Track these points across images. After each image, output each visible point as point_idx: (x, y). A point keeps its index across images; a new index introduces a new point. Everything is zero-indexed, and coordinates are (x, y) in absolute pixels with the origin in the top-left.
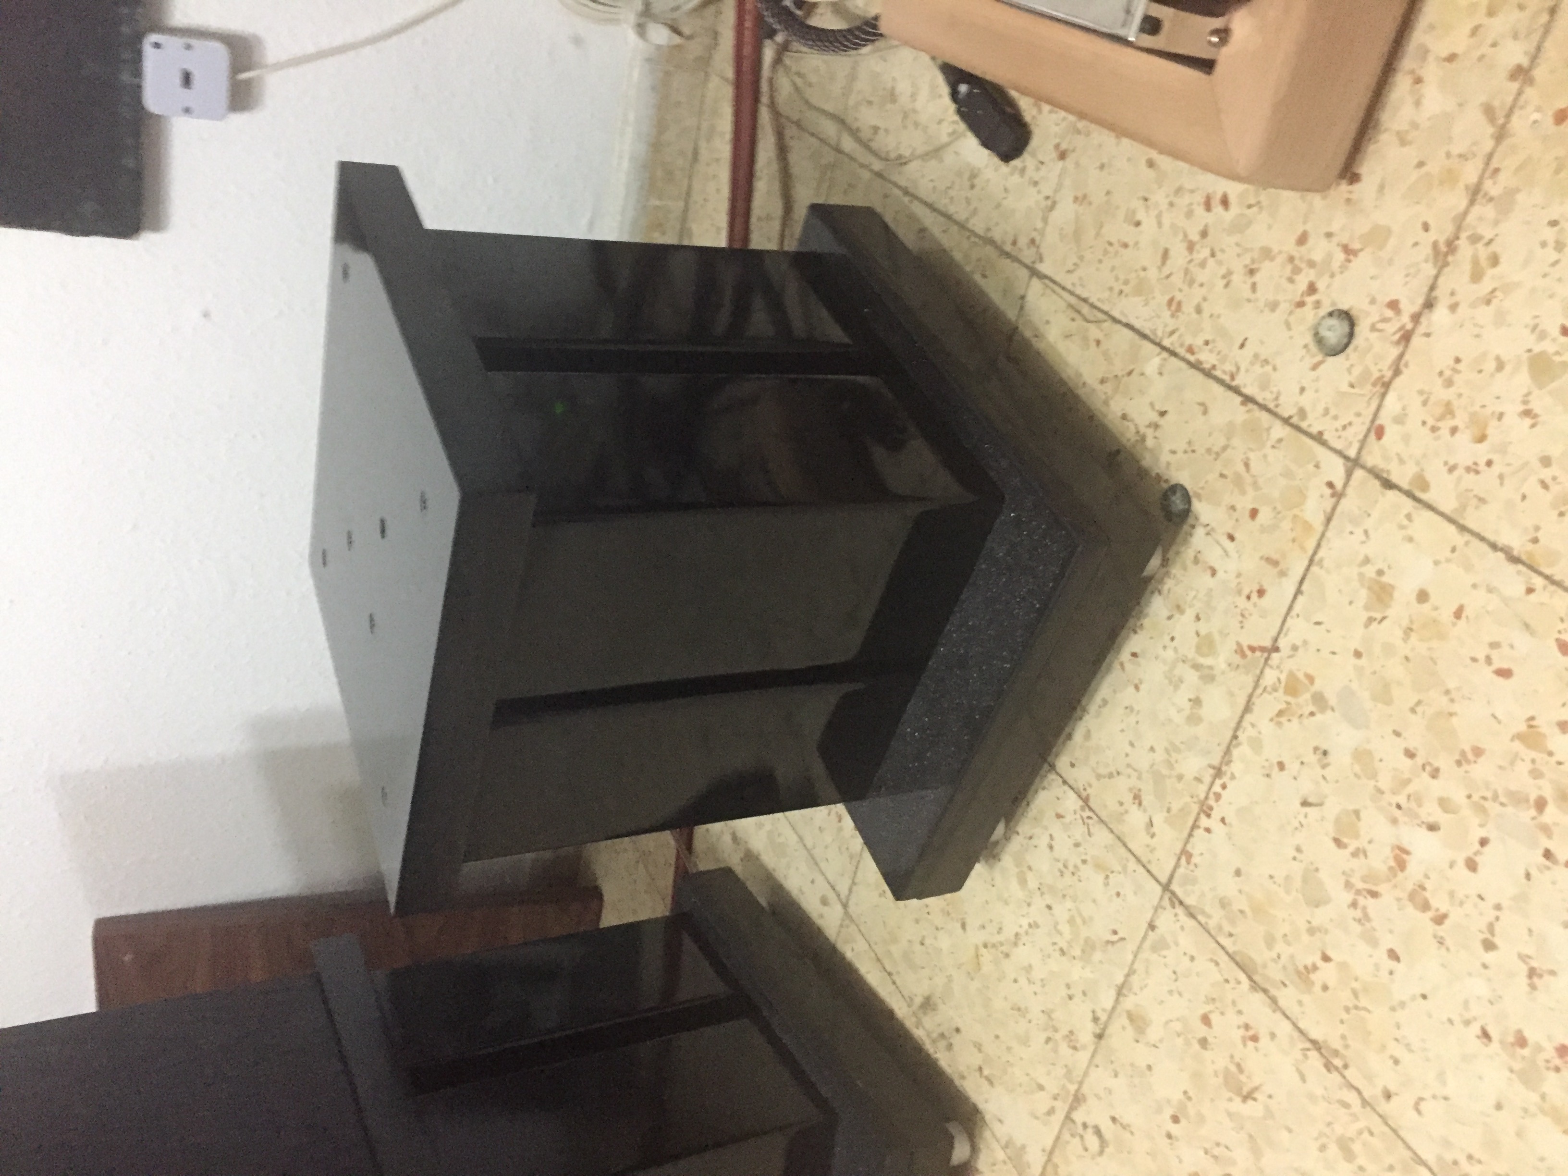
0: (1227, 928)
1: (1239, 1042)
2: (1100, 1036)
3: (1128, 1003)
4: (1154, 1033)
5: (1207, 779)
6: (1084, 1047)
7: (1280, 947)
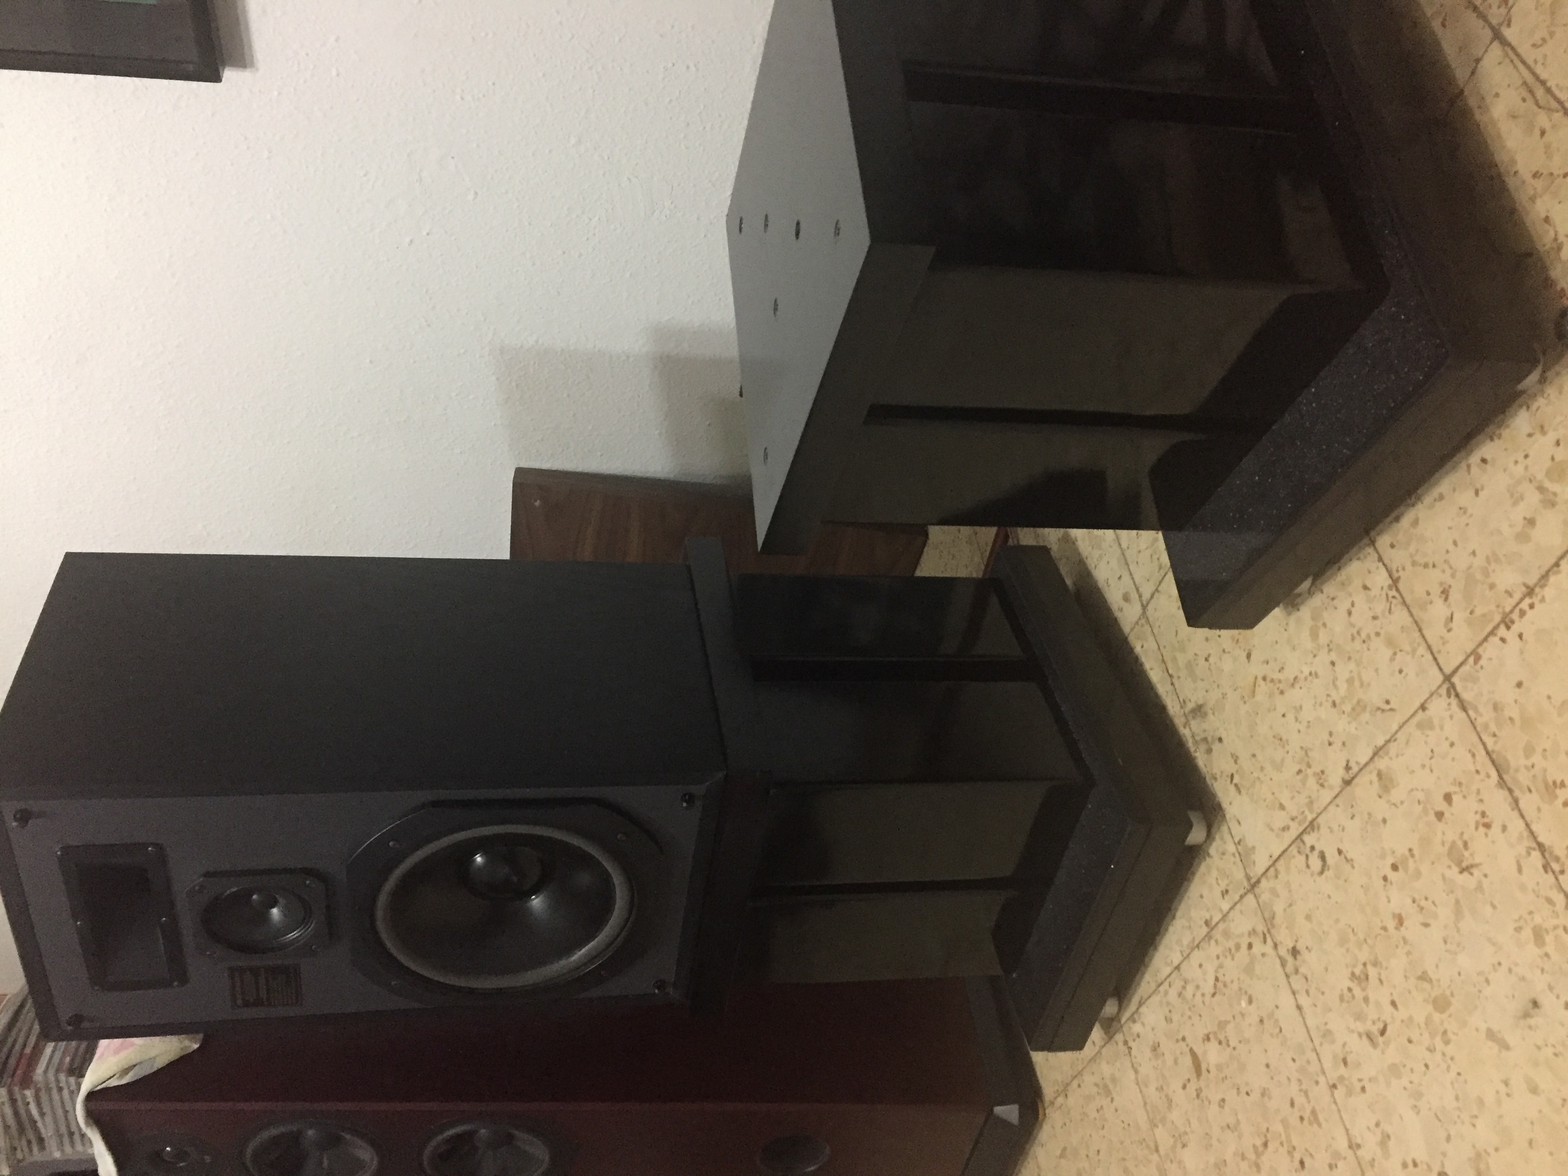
0: (1493, 728)
1: (1473, 826)
2: (1347, 783)
3: (1381, 764)
4: (1396, 795)
5: (1517, 596)
6: (1331, 788)
7: (1537, 759)
